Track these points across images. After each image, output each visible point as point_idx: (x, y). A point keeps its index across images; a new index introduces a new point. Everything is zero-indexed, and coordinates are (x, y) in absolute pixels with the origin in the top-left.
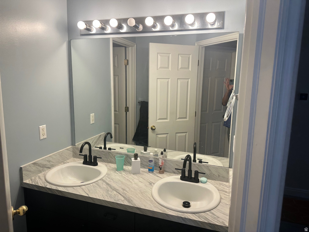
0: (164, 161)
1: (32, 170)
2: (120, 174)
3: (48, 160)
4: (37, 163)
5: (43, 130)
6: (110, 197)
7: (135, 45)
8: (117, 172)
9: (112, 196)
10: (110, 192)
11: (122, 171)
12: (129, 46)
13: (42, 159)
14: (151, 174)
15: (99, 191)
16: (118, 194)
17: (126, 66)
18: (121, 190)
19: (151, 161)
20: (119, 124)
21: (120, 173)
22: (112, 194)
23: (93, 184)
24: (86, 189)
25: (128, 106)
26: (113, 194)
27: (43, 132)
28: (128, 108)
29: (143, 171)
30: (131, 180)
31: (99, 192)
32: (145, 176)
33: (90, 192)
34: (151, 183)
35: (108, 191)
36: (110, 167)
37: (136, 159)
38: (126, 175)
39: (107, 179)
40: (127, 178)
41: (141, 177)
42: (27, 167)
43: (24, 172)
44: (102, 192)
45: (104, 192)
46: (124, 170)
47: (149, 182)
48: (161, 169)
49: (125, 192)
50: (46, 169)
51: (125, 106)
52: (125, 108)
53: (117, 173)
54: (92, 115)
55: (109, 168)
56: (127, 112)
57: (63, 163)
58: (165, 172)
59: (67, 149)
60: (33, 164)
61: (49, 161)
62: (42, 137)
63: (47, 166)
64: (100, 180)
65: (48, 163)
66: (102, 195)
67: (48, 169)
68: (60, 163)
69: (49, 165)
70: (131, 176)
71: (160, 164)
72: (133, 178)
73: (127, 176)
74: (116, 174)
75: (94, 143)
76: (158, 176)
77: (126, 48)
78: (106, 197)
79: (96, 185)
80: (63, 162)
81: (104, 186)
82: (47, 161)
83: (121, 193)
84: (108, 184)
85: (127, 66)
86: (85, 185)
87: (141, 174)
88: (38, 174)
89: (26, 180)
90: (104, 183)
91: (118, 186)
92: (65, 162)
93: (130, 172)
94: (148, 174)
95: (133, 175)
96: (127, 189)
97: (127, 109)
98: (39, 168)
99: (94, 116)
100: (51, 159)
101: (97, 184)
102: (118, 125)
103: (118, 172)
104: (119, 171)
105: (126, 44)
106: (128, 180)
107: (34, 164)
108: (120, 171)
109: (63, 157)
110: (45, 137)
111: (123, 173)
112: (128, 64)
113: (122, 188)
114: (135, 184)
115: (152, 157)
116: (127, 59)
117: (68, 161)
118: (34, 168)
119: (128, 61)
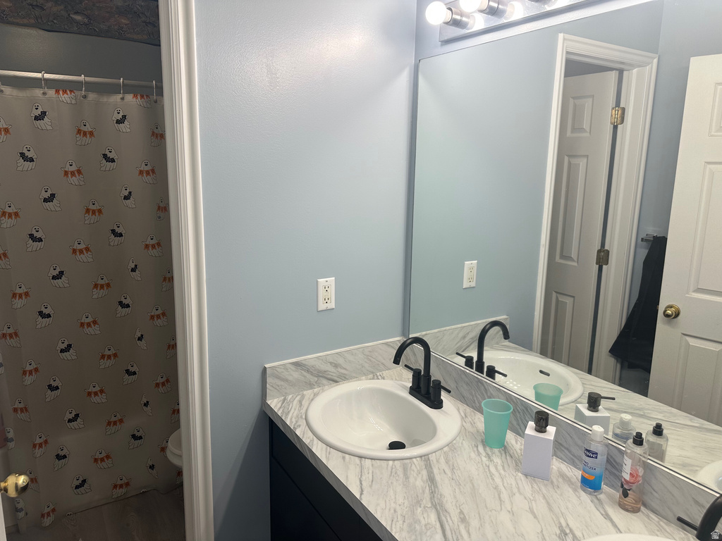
0: (641, 472)
1: (290, 378)
2: (484, 459)
3: (331, 360)
4: (304, 365)
5: (327, 289)
6: (410, 525)
7: (655, 61)
8: (481, 448)
9: (418, 527)
10: (419, 510)
11: (496, 451)
12: (632, 66)
13: (317, 358)
14: (585, 497)
15: (395, 493)
16: (438, 525)
17: (615, 128)
18: (454, 513)
19: (591, 454)
20: (574, 297)
21: (488, 456)
22: (422, 519)
23: (396, 462)
24: (371, 472)
25: (607, 247)
26: (423, 522)
27: (326, 293)
28: (608, 252)
29: (562, 475)
30: (505, 496)
31: (393, 497)
32: (561, 495)
33: (371, 486)
34: (566, 534)
35: (419, 503)
36: (473, 424)
37: (541, 428)
38: (500, 468)
39: (442, 460)
40: (498, 480)
41: (544, 497)
42: (278, 369)
43: (269, 380)
44: (401, 501)
45: (406, 502)
46: (505, 449)
47: (560, 527)
48: (625, 494)
49: (462, 527)
50: (325, 381)
51: (597, 246)
52: (599, 251)
53: (479, 454)
54: (470, 265)
55: (468, 426)
56: (604, 267)
57: (371, 376)
58: (643, 508)
59: (386, 344)
60: (293, 364)
61: (336, 366)
62: (322, 306)
63: (329, 376)
64: (421, 457)
65: (333, 370)
66: (395, 511)
67: (331, 382)
68: (365, 374)
69: (334, 375)
70: (513, 479)
71: (627, 477)
72: (515, 490)
73: (502, 472)
74: (473, 455)
75: (467, 339)
76: (607, 516)
77: (621, 72)
78: (401, 522)
79: (400, 473)
80: (373, 373)
81: (419, 482)
82: (331, 363)
83: (447, 528)
84: (431, 479)
85: (619, 126)
86: (374, 459)
87: (552, 483)
88: (305, 390)
89: (274, 397)
90: (424, 473)
91: (455, 497)
92: (378, 374)
93: (518, 464)
94: (575, 490)
95: (523, 477)
96: (474, 523)
97: (603, 257)
98: (308, 376)
99: (475, 268)
100: (341, 361)
101: (405, 469)
102: (572, 299)
103: (485, 450)
104: (488, 449)
105: (622, 60)
106: (496, 488)
107: (297, 364)
108: (491, 448)
109: (374, 360)
110: (332, 305)
111: (497, 460)
112: (622, 121)
113: (461, 512)
114: (512, 512)
115: (598, 439)
116: (622, 105)
117: (385, 373)
118: (295, 375)
119: (623, 110)
